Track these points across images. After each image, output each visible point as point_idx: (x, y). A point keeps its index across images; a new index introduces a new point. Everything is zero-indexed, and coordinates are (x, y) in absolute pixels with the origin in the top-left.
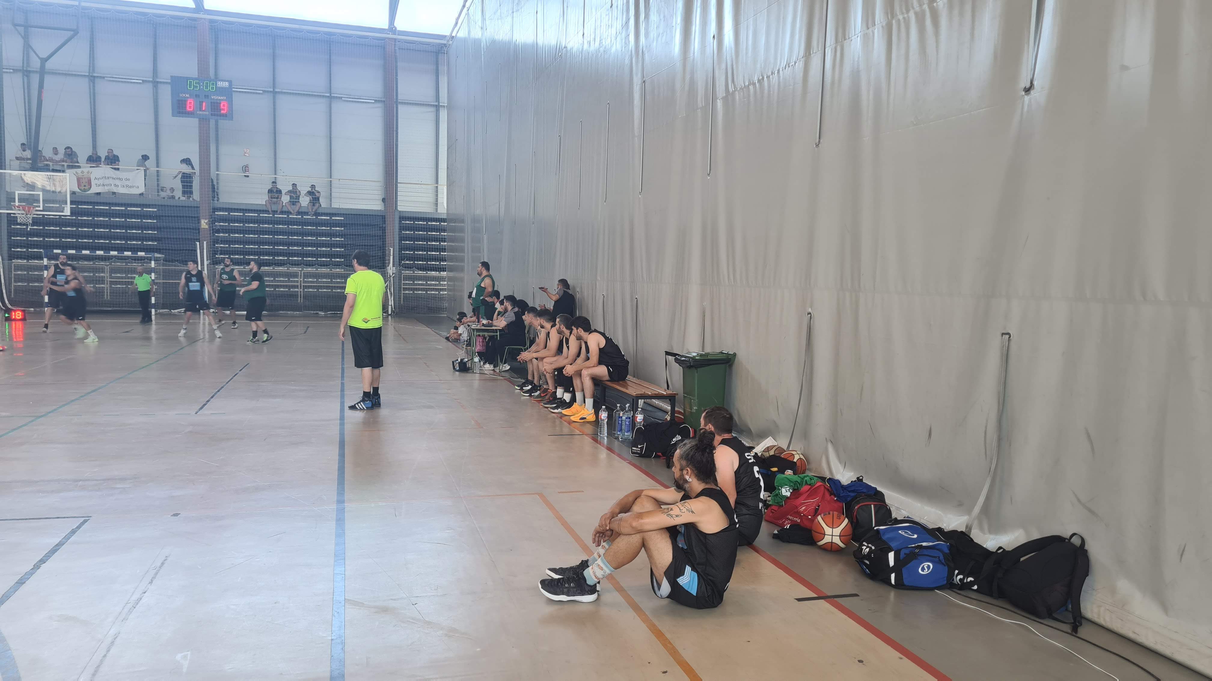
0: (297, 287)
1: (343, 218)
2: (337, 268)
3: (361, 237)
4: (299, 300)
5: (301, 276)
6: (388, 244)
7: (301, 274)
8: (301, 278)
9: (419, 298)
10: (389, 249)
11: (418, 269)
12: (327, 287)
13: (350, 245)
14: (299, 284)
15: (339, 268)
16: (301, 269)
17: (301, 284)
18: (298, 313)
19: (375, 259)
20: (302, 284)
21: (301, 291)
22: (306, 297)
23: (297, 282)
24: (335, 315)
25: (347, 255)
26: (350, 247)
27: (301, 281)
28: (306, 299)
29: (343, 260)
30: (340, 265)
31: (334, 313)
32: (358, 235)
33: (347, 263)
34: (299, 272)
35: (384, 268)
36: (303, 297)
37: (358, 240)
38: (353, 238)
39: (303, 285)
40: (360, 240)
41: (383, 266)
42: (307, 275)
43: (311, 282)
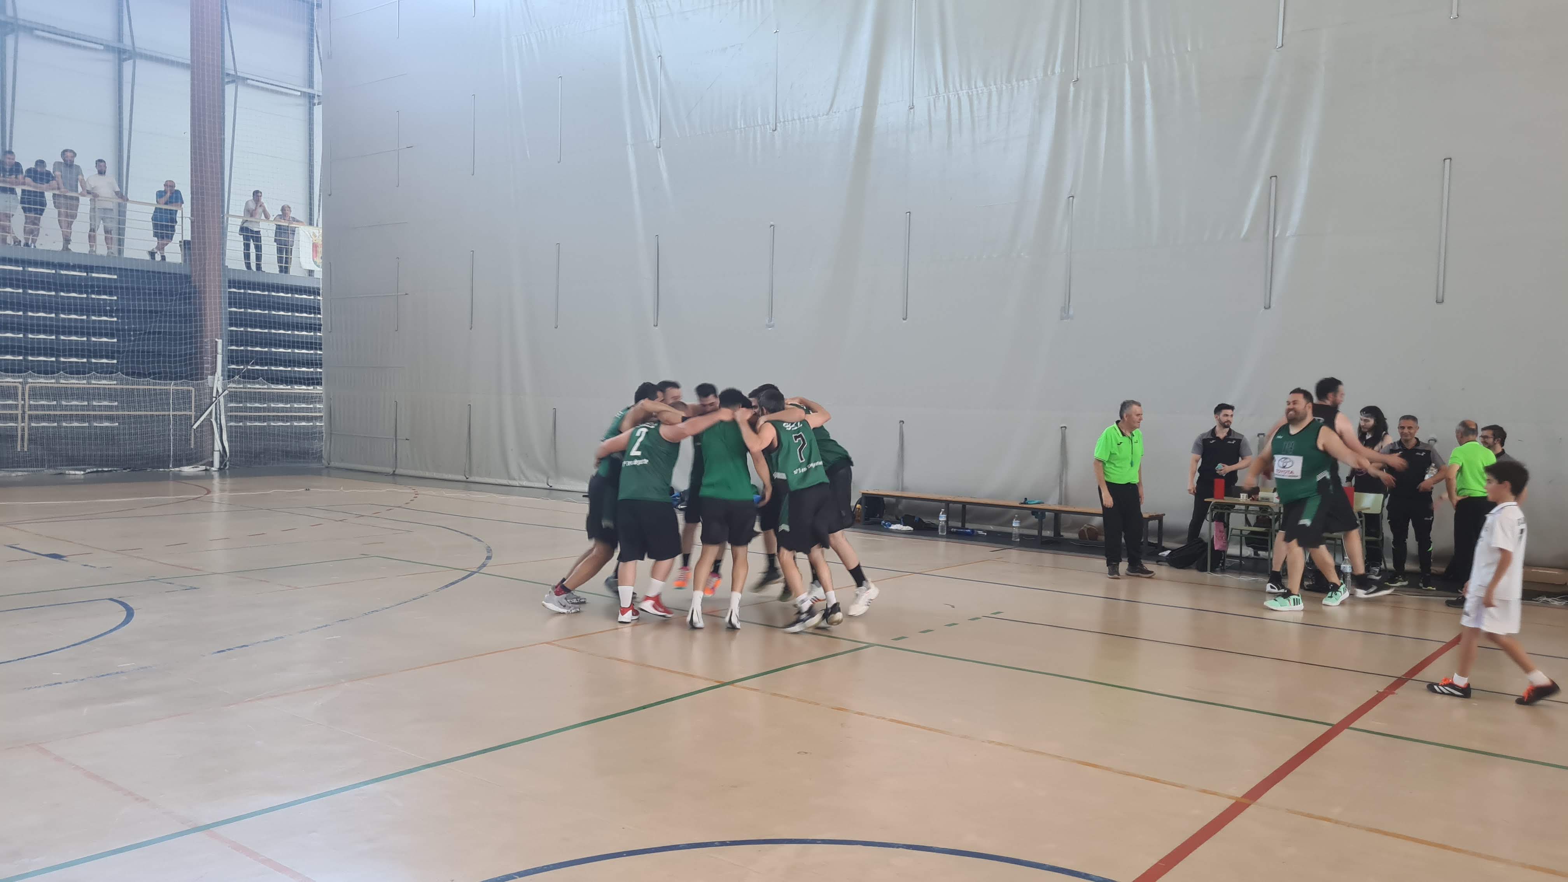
0: (13, 418)
1: (115, 277)
2: (100, 379)
3: (156, 317)
4: (19, 447)
5: (23, 394)
6: (212, 331)
7: (23, 389)
8: (23, 399)
9: (269, 434)
10: (212, 341)
11: (268, 380)
12: (82, 418)
13: (135, 330)
14: (20, 412)
15: (111, 379)
16: (21, 380)
17: (24, 412)
18: (20, 474)
19: (185, 360)
20: (28, 413)
21: (23, 429)
22: (35, 438)
23: (16, 407)
24: (100, 474)
25: (128, 351)
26: (134, 335)
27: (23, 406)
28: (36, 444)
29: (115, 361)
30: (112, 373)
31: (97, 472)
32: (151, 312)
33: (127, 368)
34: (20, 386)
35: (202, 379)
36: (29, 440)
37: (151, 322)
38: (140, 317)
39: (30, 417)
40: (156, 322)
41: (202, 374)
42: (36, 393)
43: (49, 407)
